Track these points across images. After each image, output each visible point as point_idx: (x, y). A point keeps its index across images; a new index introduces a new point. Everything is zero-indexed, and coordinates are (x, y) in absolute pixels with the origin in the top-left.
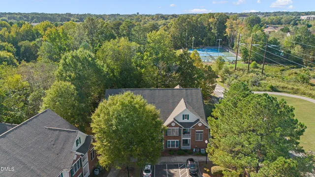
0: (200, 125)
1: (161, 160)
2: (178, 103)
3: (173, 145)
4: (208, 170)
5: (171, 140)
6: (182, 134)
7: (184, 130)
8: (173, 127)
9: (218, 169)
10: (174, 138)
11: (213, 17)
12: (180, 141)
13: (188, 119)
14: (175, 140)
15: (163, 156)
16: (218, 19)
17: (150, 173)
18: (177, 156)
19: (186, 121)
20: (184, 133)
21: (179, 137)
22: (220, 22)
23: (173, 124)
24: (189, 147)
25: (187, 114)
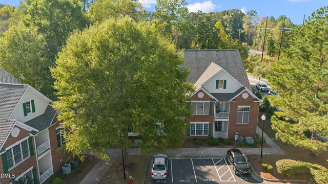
0: (245, 96)
1: (182, 153)
2: (206, 68)
3: (199, 132)
4: (270, 167)
5: (196, 123)
6: (215, 112)
7: (218, 104)
8: (199, 99)
9: (291, 165)
10: (202, 118)
11: (228, 14)
12: (211, 125)
13: (225, 87)
14: (203, 123)
15: (184, 147)
16: (233, 16)
17: (164, 171)
18: (209, 147)
19: (221, 90)
20: (218, 112)
21: (209, 117)
22: (235, 19)
23: (201, 95)
24: (225, 135)
25: (223, 79)
